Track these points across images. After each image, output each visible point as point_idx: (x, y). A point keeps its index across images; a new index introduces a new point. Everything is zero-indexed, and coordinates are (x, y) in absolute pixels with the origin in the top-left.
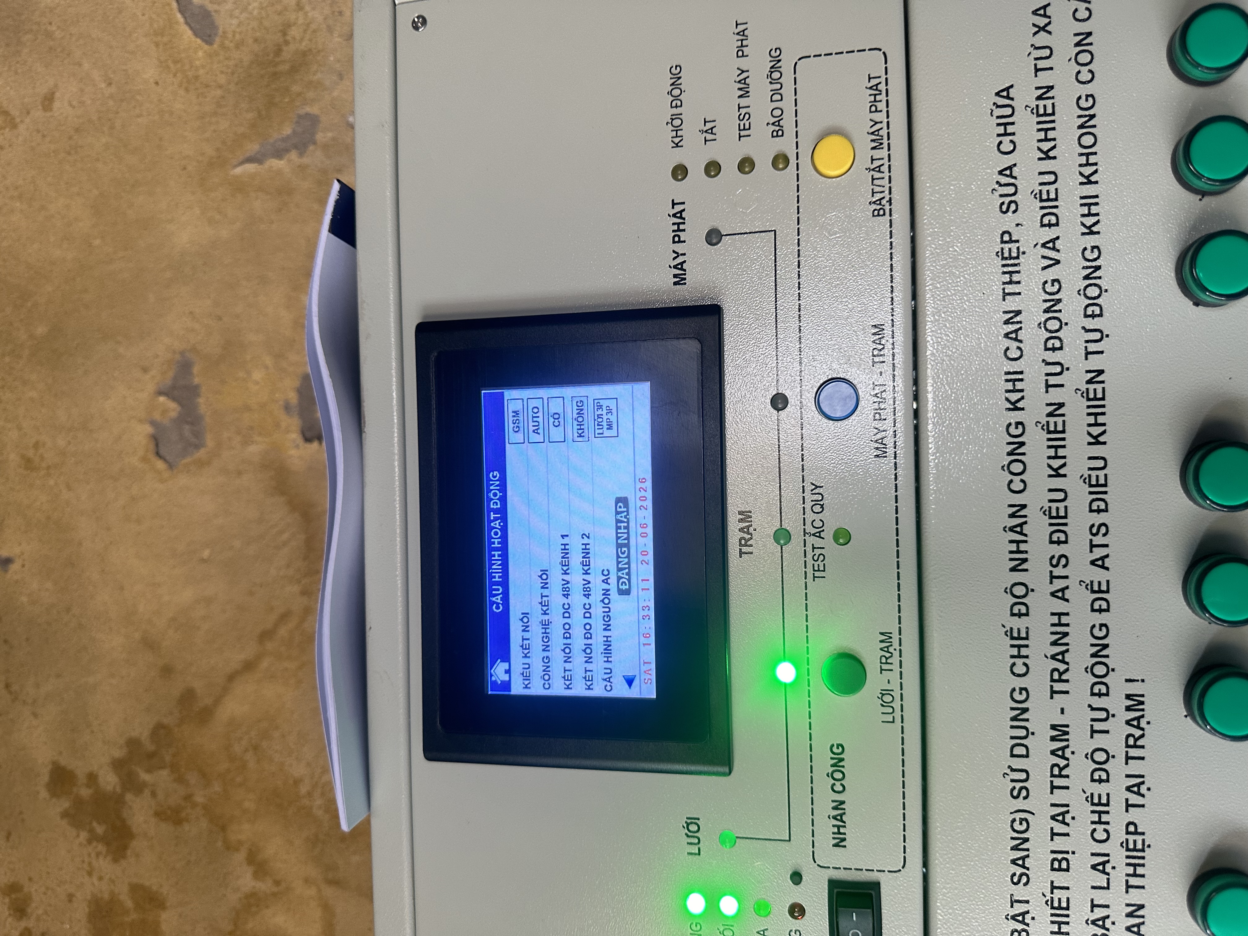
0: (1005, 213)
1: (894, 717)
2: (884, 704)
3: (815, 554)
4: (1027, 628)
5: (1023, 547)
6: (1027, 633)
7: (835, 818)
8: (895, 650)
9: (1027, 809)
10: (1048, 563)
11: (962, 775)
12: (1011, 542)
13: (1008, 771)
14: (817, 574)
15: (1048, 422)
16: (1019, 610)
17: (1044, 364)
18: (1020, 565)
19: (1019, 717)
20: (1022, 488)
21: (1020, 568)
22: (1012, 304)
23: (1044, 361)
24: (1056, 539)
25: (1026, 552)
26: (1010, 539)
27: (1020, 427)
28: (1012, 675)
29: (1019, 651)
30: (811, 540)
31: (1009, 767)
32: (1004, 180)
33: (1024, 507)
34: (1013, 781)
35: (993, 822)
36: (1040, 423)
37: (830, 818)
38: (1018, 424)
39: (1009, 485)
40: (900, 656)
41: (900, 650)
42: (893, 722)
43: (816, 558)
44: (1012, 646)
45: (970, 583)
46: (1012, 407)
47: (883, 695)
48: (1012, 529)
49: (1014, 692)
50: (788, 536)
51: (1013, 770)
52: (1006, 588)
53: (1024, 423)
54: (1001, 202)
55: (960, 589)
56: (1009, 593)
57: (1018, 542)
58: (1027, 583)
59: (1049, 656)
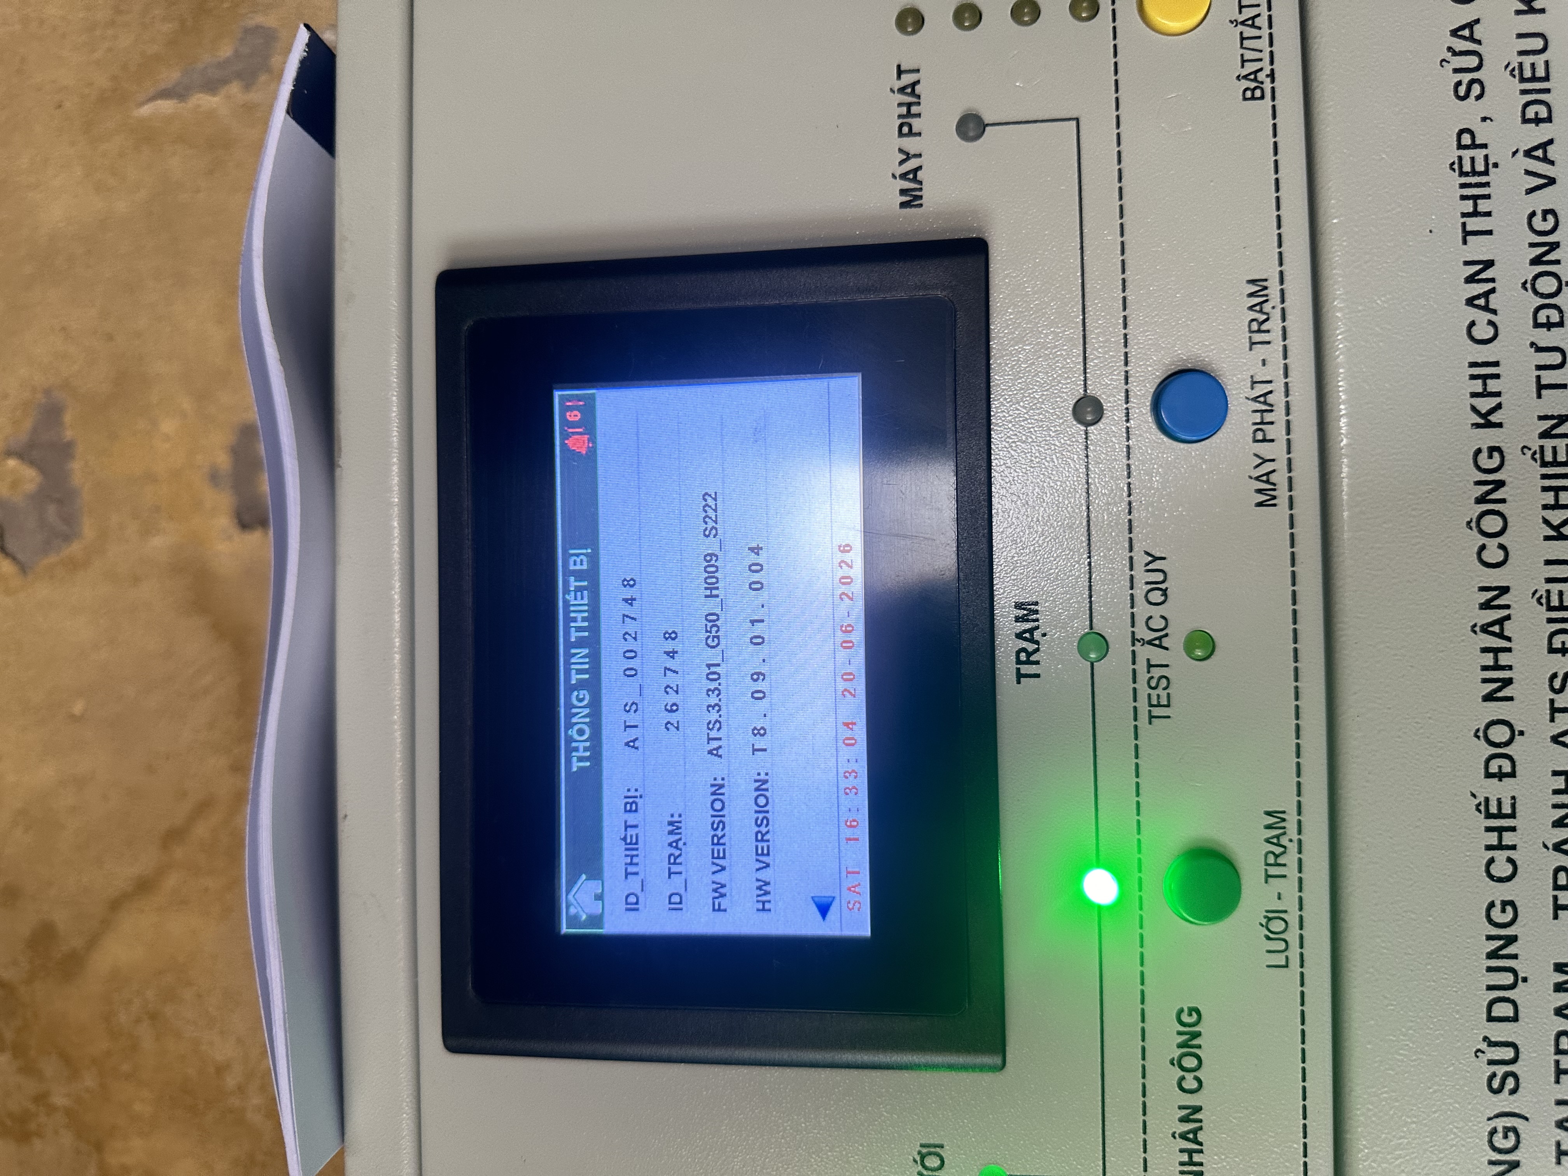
0: (1462, 99)
1: (1287, 958)
2: (1272, 936)
3: (1152, 677)
4: (1513, 798)
5: (1504, 659)
6: (1513, 806)
7: (1184, 1136)
8: (1291, 841)
9: (1517, 1111)
10: (1547, 686)
11: (1405, 1055)
12: (1485, 650)
13: (1484, 1046)
14: (1156, 712)
15: (1542, 447)
16: (1500, 767)
17: (1533, 350)
18: (1499, 689)
19: (1501, 953)
20: (1501, 558)
21: (1500, 694)
22: (1479, 249)
23: (1532, 344)
24: (1560, 646)
25: (1510, 668)
26: (1483, 646)
27: (1496, 455)
28: (1488, 879)
29: (1500, 838)
30: (1145, 653)
31: (1485, 1039)
32: (1461, 45)
33: (1505, 590)
34: (1491, 1062)
35: (1459, 1136)
36: (1530, 449)
37: (1175, 1138)
38: (1492, 450)
39: (1479, 553)
40: (1300, 852)
41: (1300, 841)
42: (1286, 966)
43: (1153, 683)
44: (1489, 829)
45: (1417, 723)
46: (1482, 421)
47: (1270, 919)
48: (1485, 629)
49: (1493, 909)
50: (1103, 644)
51: (1492, 1044)
52: (1478, 730)
53: (1504, 449)
54: (1456, 80)
55: (1400, 734)
56: (1482, 738)
57: (1496, 651)
58: (1512, 722)
59: (1550, 846)
